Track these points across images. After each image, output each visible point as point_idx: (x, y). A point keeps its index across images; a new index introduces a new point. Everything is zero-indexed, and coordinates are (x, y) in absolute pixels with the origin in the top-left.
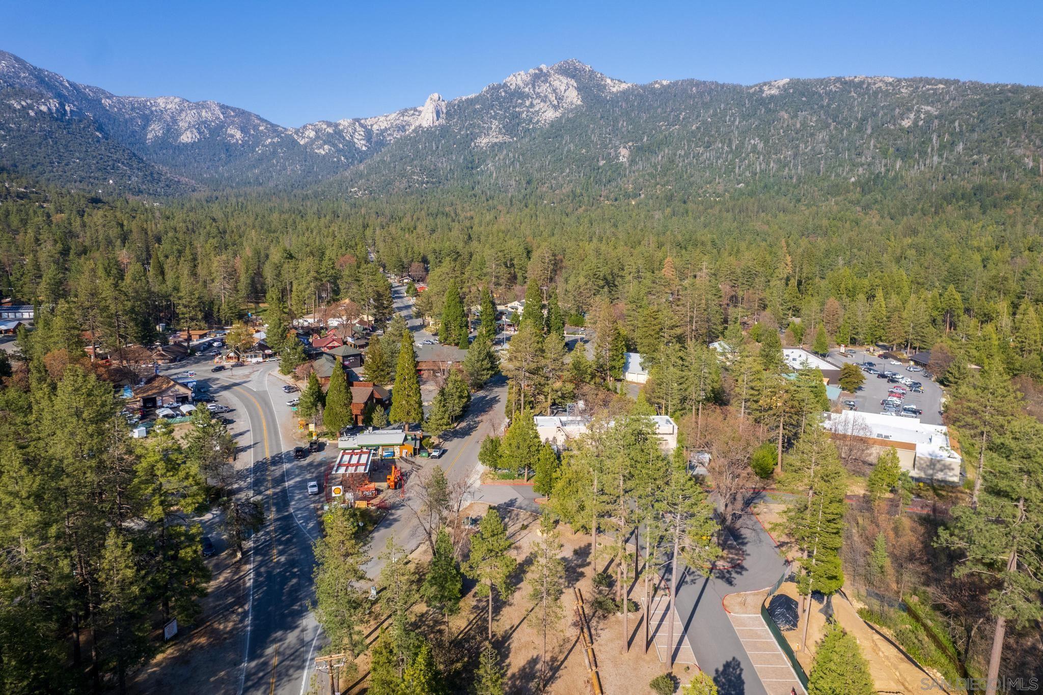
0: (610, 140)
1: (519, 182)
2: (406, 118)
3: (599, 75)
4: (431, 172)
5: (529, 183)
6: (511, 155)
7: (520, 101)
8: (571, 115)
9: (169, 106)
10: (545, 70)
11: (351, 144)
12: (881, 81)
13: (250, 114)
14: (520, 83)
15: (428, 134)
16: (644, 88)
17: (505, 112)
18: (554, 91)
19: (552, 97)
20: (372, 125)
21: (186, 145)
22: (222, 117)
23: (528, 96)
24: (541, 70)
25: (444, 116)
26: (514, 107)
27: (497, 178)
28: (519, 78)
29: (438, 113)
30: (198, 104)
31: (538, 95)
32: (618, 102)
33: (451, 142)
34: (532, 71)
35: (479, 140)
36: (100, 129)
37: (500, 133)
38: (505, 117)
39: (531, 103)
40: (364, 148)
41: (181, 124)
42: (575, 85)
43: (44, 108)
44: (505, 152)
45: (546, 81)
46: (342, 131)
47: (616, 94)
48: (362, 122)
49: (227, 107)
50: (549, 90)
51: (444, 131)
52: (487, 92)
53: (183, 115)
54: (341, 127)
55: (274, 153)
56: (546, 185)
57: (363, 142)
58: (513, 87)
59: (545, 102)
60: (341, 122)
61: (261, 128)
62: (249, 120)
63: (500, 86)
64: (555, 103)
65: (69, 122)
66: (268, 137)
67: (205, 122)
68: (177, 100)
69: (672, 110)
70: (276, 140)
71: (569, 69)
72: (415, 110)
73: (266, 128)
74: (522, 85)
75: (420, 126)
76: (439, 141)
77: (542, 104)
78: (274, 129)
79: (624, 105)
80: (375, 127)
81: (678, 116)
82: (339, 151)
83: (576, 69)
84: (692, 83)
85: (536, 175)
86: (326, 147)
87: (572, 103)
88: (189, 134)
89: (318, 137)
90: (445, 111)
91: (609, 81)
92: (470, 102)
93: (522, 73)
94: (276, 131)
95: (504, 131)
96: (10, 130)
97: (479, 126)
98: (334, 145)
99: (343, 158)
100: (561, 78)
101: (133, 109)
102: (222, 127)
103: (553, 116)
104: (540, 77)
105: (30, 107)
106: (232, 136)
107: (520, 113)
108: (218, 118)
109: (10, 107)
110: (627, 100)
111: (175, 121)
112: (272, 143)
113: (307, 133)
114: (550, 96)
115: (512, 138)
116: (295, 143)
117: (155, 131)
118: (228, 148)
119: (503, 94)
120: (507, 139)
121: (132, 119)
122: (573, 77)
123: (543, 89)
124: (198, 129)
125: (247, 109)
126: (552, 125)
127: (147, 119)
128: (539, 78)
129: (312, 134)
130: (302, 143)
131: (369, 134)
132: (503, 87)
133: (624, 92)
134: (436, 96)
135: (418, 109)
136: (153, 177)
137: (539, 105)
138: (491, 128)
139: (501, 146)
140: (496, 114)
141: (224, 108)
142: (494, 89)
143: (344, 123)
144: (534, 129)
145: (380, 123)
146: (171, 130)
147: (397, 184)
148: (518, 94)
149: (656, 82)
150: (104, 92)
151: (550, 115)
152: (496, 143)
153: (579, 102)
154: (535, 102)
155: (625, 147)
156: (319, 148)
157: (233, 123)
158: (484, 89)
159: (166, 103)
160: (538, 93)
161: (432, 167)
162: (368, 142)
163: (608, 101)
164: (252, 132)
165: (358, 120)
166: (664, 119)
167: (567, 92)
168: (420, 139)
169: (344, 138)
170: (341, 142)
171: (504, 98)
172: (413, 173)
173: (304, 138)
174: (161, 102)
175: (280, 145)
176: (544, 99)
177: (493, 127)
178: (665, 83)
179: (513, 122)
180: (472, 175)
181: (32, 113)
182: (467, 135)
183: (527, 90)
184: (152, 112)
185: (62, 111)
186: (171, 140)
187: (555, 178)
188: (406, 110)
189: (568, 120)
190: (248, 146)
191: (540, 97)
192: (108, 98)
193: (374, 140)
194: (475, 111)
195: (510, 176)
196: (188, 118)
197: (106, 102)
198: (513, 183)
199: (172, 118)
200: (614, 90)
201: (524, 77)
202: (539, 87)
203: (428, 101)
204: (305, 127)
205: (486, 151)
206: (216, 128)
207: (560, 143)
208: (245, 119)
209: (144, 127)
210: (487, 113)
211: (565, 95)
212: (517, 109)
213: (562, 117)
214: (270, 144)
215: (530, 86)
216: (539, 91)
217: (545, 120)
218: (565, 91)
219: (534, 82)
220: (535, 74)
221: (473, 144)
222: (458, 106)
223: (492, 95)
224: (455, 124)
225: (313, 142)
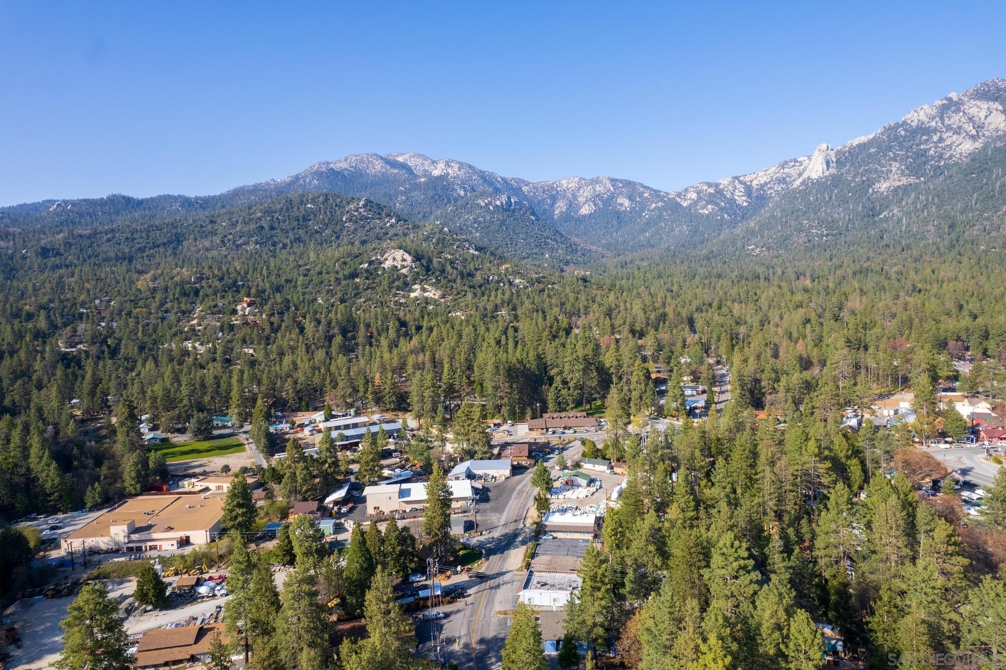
1: (938, 227)
2: (786, 170)
4: (830, 224)
5: (952, 226)
6: (922, 198)
7: (925, 137)
8: (999, 144)
9: (570, 186)
10: (955, 99)
11: (732, 201)
13: (634, 183)
14: (923, 117)
15: (820, 185)
17: (907, 151)
18: (971, 119)
19: (969, 128)
20: (751, 181)
21: (585, 216)
22: (612, 189)
23: (935, 131)
24: (950, 100)
25: (834, 165)
26: (918, 145)
27: (908, 225)
28: (922, 113)
29: (828, 163)
30: (592, 180)
31: (949, 128)
33: (846, 191)
34: (938, 103)
35: (877, 185)
36: (533, 214)
37: (903, 174)
38: (908, 157)
39: (940, 137)
40: (745, 204)
41: (580, 199)
42: (1000, 108)
43: (498, 203)
44: (913, 196)
45: (958, 110)
46: (723, 190)
48: (741, 179)
49: (616, 180)
50: (963, 120)
51: (836, 181)
52: (882, 134)
53: (581, 191)
54: (721, 187)
55: (660, 216)
56: (977, 227)
57: (744, 198)
58: (914, 124)
59: (959, 134)
60: (721, 181)
61: (645, 195)
62: (635, 188)
63: (897, 126)
64: (974, 132)
65: (514, 211)
66: (652, 203)
67: (598, 195)
68: (576, 179)
70: (659, 204)
71: (989, 91)
72: (796, 161)
73: (650, 194)
74: (926, 120)
75: (809, 178)
76: (832, 191)
77: (955, 137)
78: (656, 194)
80: (755, 183)
82: (722, 209)
83: (999, 90)
85: (960, 218)
86: (709, 207)
87: (997, 130)
88: (586, 206)
89: (700, 198)
90: (834, 160)
92: (863, 147)
93: (926, 107)
94: (658, 196)
95: (907, 172)
96: (480, 223)
97: (876, 171)
98: (716, 204)
99: (726, 216)
100: (979, 103)
101: (544, 191)
102: (613, 197)
103: (972, 148)
104: (950, 106)
105: (490, 203)
106: (622, 205)
107: (926, 151)
108: (609, 190)
109: (478, 205)
111: (575, 197)
112: (657, 208)
113: (689, 195)
114: (966, 126)
115: (918, 178)
116: (678, 205)
117: (560, 207)
118: (619, 216)
119: (903, 133)
120: (912, 180)
121: (544, 200)
122: (996, 99)
123: (955, 119)
124: (594, 202)
125: (631, 179)
126: (972, 158)
127: (554, 199)
128: (948, 109)
129: (694, 196)
130: (685, 204)
131: (749, 190)
132: (902, 126)
134: (824, 146)
135: (799, 159)
136: (572, 249)
137: (950, 138)
138: (891, 171)
139: (906, 189)
140: (896, 155)
141: (613, 181)
142: (891, 129)
143: (724, 182)
144: (946, 165)
145: (759, 179)
146: (573, 205)
147: (795, 239)
148: (923, 130)
150: (523, 181)
151: (968, 146)
152: (899, 186)
154: (945, 136)
156: (703, 209)
157: (621, 193)
158: (879, 131)
159: (567, 183)
160: (949, 125)
161: (830, 219)
162: (748, 197)
164: (638, 199)
165: (737, 178)
167: (989, 119)
168: (811, 191)
169: (725, 197)
170: (722, 201)
171: (904, 137)
172: (811, 227)
173: (686, 200)
174: (564, 183)
175: (664, 208)
176: (958, 131)
177: (894, 169)
179: (918, 161)
180: (874, 222)
181: (491, 208)
182: (864, 181)
183: (933, 124)
184: (558, 192)
185: (509, 203)
186: (572, 214)
187: (987, 219)
188: (786, 163)
189: (996, 150)
190: (636, 213)
191: (951, 129)
192: (527, 185)
193: (755, 194)
194: (870, 155)
195: (925, 221)
196: (586, 193)
197: (525, 189)
198: (932, 229)
199: (573, 195)
201: (929, 111)
202: (949, 118)
203: (816, 153)
204: (686, 190)
205: (888, 196)
206: (608, 199)
207: (989, 178)
208: (631, 188)
209: (552, 205)
210: (885, 156)
211: (987, 122)
212: (922, 147)
213: (985, 148)
214: (655, 208)
215: (937, 119)
216: (950, 123)
217: (961, 154)
218: (986, 117)
219: (942, 114)
220: (943, 105)
221: (870, 190)
222: (850, 152)
223: (889, 136)
224: (848, 172)
225: (695, 203)
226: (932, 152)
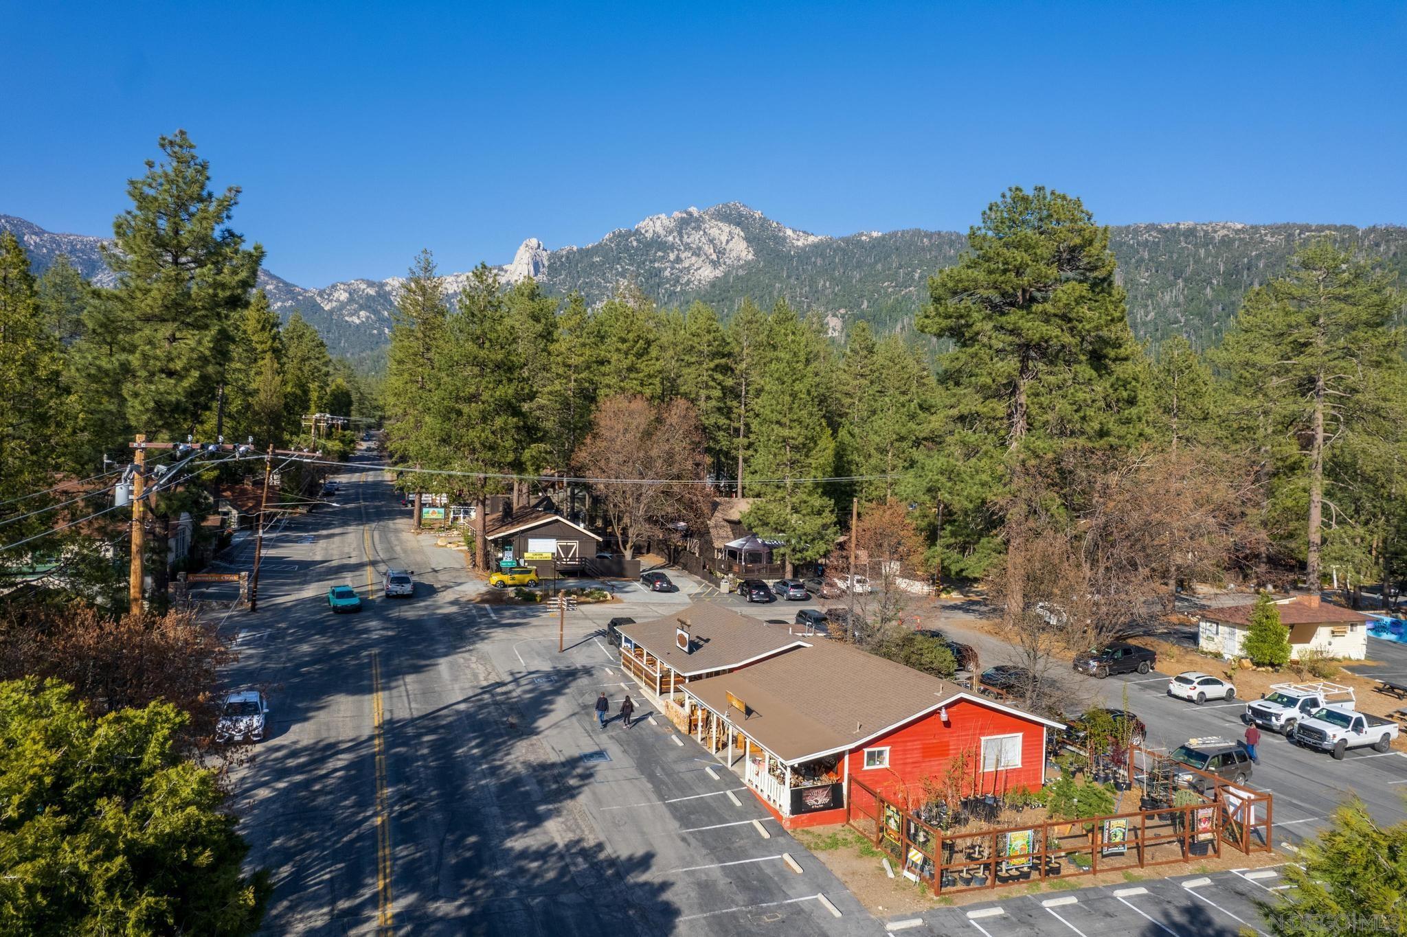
0: (809, 306)
3: (774, 225)
7: (660, 254)
8: (741, 272)
10: (696, 214)
12: (1223, 227)
14: (660, 230)
16: (847, 241)
17: (639, 267)
18: (711, 241)
19: (710, 251)
23: (672, 247)
24: (691, 214)
25: (545, 270)
26: (651, 262)
28: (658, 223)
29: (536, 266)
31: (688, 247)
32: (808, 258)
34: (677, 214)
38: (639, 275)
39: (678, 257)
42: (742, 234)
45: (698, 228)
46: (390, 293)
47: (803, 249)
50: (703, 239)
52: (610, 240)
54: (388, 288)
58: (649, 235)
59: (698, 256)
60: (389, 280)
61: (268, 287)
63: (629, 234)
64: (714, 257)
66: (277, 300)
69: (900, 267)
70: (289, 303)
71: (731, 214)
72: (501, 269)
73: (277, 287)
74: (662, 232)
75: (509, 283)
77: (694, 258)
78: (288, 289)
79: (819, 262)
81: (910, 275)
82: (382, 320)
83: (741, 216)
84: (917, 233)
86: (362, 313)
87: (739, 258)
89: (351, 300)
90: (546, 264)
91: (789, 232)
92: (585, 253)
93: (663, 216)
94: (290, 292)
97: (599, 285)
98: (375, 312)
99: (387, 330)
100: (721, 224)
101: (73, 251)
103: (712, 276)
107: (660, 270)
110: (823, 256)
112: (281, 308)
113: (336, 295)
114: (706, 248)
116: (316, 308)
119: (635, 244)
122: (738, 224)
123: (695, 238)
126: (713, 285)
127: (90, 267)
128: (688, 224)
129: (344, 296)
130: (327, 308)
132: (634, 234)
133: (815, 246)
134: (534, 242)
135: (503, 266)
137: (689, 260)
138: (618, 289)
140: (625, 270)
142: (622, 237)
143: (393, 282)
144: (683, 292)
145: (446, 286)
148: (657, 244)
149: (862, 234)
150: (30, 226)
151: (707, 273)
153: (750, 257)
154: (683, 256)
155: (834, 315)
156: (352, 315)
158: (607, 236)
160: (688, 244)
163: (793, 257)
166: (887, 278)
167: (731, 245)
169: (391, 304)
170: (385, 309)
171: (637, 249)
173: (331, 301)
175: (293, 309)
176: (697, 252)
178: (875, 234)
179: (652, 282)
183: (670, 238)
189: (738, 278)
191: (690, 248)
192: (36, 234)
194: (592, 265)
197: (30, 240)
200: (800, 244)
201: (666, 222)
202: (688, 235)
203: (522, 248)
204: (334, 287)
207: (730, 309)
209: (87, 276)
210: (611, 268)
211: (728, 248)
212: (656, 265)
213: (726, 275)
214: (279, 308)
215: (675, 234)
216: (689, 241)
217: (700, 281)
218: (728, 242)
219: (681, 229)
220: (682, 219)
221: (589, 310)
222: (568, 258)
223: (618, 245)
224: (563, 283)
225: (343, 306)
226: (667, 273)
